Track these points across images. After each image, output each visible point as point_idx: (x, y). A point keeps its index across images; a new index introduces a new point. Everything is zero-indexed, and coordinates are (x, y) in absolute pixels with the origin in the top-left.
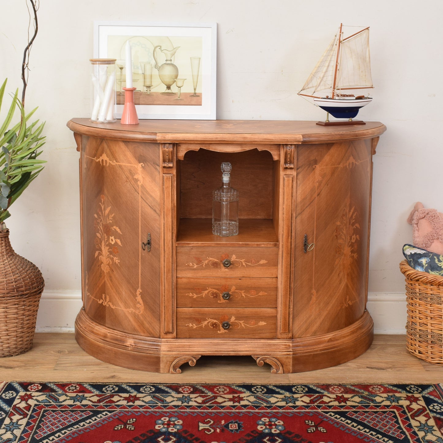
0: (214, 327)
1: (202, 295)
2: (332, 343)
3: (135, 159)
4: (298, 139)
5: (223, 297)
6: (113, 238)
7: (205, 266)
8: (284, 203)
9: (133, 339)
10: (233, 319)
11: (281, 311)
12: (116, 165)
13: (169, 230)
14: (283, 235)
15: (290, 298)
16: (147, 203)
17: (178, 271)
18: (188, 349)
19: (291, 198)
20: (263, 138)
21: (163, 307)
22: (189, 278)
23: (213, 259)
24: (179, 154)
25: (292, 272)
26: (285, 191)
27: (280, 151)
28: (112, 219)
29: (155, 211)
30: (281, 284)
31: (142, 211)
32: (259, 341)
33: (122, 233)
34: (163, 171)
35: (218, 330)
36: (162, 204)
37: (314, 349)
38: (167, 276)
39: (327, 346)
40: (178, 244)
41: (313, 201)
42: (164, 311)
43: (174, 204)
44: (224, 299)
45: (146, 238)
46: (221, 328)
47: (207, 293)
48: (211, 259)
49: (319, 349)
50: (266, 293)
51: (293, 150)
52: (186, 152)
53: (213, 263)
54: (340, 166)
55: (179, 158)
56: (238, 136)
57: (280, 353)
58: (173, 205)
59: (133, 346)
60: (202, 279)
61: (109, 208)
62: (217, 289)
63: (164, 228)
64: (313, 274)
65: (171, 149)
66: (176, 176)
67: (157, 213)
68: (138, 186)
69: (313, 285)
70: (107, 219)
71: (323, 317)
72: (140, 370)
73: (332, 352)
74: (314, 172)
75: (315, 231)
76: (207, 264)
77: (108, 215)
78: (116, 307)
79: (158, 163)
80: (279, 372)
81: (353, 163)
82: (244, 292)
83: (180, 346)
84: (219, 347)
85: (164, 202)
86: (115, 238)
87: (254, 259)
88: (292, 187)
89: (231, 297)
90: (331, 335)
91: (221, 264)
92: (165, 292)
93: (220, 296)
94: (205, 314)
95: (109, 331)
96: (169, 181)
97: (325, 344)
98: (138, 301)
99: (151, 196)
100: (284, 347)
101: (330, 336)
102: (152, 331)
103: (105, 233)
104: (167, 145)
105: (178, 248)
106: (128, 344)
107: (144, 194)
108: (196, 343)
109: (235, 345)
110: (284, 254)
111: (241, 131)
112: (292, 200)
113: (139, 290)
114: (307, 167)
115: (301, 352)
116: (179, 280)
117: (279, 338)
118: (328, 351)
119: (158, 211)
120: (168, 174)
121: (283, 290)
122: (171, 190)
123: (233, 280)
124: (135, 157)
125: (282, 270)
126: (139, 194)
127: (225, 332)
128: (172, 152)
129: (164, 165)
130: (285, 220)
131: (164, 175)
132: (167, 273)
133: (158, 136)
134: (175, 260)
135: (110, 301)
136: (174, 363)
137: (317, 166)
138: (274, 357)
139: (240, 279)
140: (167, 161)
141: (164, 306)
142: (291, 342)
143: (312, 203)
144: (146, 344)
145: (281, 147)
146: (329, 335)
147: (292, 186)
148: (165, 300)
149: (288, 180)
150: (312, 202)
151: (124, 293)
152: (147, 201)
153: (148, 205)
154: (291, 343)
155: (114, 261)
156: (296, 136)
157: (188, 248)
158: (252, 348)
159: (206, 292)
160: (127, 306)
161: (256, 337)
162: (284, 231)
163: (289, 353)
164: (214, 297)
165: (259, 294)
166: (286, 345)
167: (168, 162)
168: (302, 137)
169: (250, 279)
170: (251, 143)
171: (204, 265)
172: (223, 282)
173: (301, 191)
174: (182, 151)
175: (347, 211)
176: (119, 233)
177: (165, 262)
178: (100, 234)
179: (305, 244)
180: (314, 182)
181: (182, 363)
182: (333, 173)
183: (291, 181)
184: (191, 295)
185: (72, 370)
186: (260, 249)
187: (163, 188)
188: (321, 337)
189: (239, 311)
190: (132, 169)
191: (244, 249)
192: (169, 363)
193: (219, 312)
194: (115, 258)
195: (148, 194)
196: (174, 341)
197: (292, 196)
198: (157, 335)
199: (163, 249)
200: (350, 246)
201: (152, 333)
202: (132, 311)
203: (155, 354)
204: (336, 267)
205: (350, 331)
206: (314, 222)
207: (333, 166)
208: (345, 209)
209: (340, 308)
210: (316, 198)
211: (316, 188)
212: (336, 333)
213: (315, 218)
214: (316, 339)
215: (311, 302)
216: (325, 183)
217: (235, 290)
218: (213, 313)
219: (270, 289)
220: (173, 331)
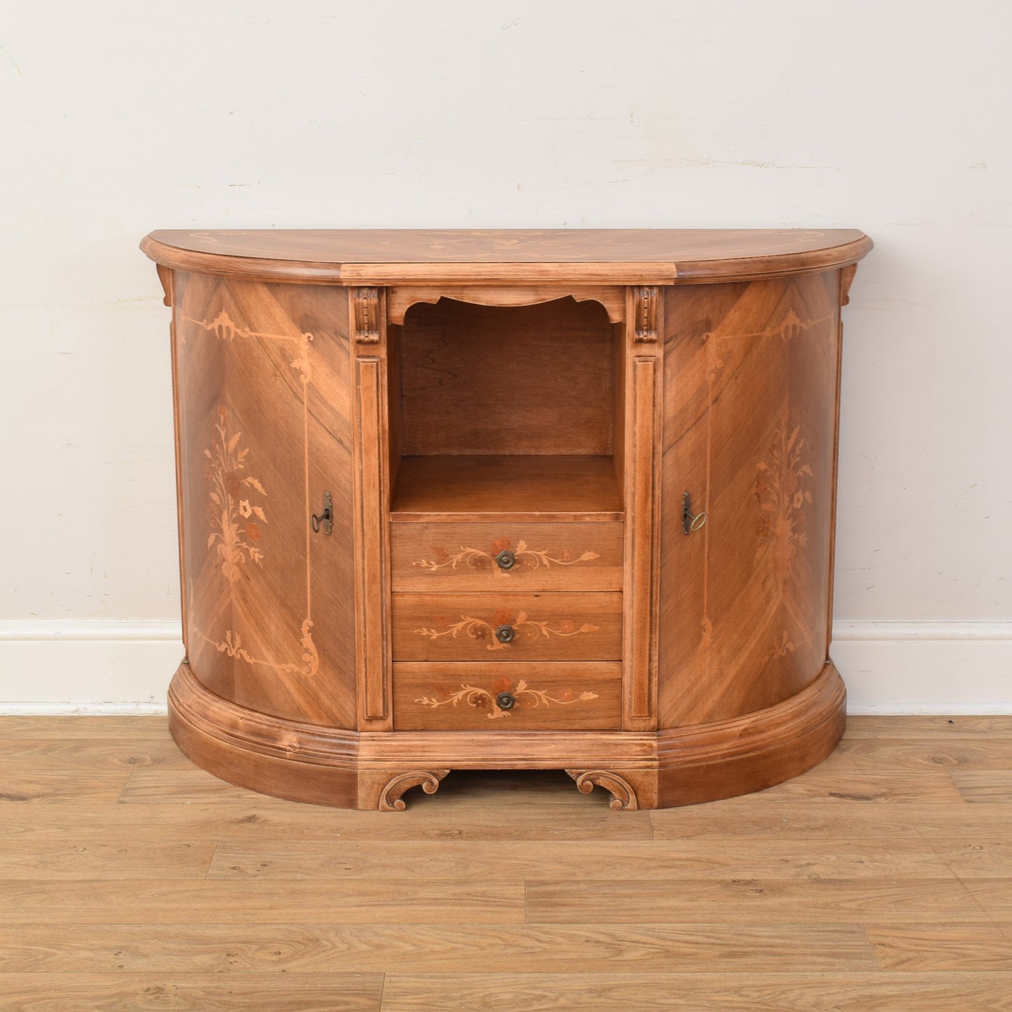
0: (478, 705)
1: (451, 633)
2: (750, 739)
3: (292, 324)
4: (666, 273)
5: (499, 636)
6: (246, 503)
7: (456, 566)
8: (635, 421)
9: (296, 733)
10: (522, 687)
11: (632, 667)
12: (251, 337)
13: (372, 486)
14: (634, 494)
15: (651, 639)
16: (321, 424)
17: (396, 580)
18: (420, 754)
19: (651, 408)
20: (585, 272)
21: (363, 660)
22: (420, 594)
23: (474, 550)
24: (392, 310)
25: (655, 579)
26: (638, 394)
27: (624, 303)
28: (243, 460)
29: (340, 442)
30: (632, 606)
31: (310, 443)
32: (581, 737)
33: (267, 492)
34: (358, 351)
35: (489, 712)
36: (356, 427)
37: (707, 753)
38: (370, 591)
39: (740, 746)
40: (394, 517)
41: (702, 415)
42: (364, 669)
43: (383, 427)
44: (502, 642)
45: (320, 504)
46: (495, 706)
47: (463, 628)
48: (469, 550)
49: (721, 753)
50: (597, 628)
51: (654, 299)
52: (409, 306)
53: (475, 559)
54: (764, 333)
55: (393, 319)
56: (528, 267)
57: (631, 764)
58: (381, 428)
59: (295, 748)
60: (450, 596)
61: (237, 437)
62: (485, 619)
63: (362, 481)
65: (375, 301)
66: (386, 362)
67: (345, 447)
68: (301, 386)
69: (705, 607)
70: (234, 461)
71: (727, 682)
72: (312, 803)
73: (749, 760)
74: (705, 350)
75: (708, 484)
76: (461, 562)
77: (236, 452)
78: (257, 661)
79: (345, 333)
80: (629, 806)
81: (794, 327)
82: (546, 625)
83: (401, 748)
84: (489, 750)
85: (361, 422)
86: (252, 505)
87: (569, 550)
88: (654, 385)
89: (517, 636)
90: (747, 721)
91: (493, 561)
92: (365, 627)
93: (491, 634)
94: (459, 675)
95: (242, 715)
96: (371, 373)
97: (731, 743)
98: (305, 646)
99: (331, 409)
100: (639, 748)
101: (745, 722)
102: (339, 716)
103: (230, 492)
104: (365, 291)
105: (393, 528)
106: (283, 744)
107: (314, 403)
108: (438, 741)
109: (527, 746)
110: (638, 539)
111: (536, 256)
112: (654, 414)
113: (308, 623)
114: (691, 336)
115: (677, 760)
116: (397, 599)
117: (628, 728)
118: (739, 757)
119: (347, 443)
120: (368, 357)
121: (635, 620)
122: (375, 395)
123: (521, 598)
124: (294, 321)
125: (633, 574)
126: (303, 403)
127: (504, 716)
128: (376, 307)
129: (358, 337)
130: (637, 459)
131: (358, 359)
132: (369, 582)
133: (345, 271)
134: (388, 555)
135: (244, 646)
136: (388, 787)
137: (712, 335)
138: (615, 773)
139: (536, 596)
140: (366, 328)
141: (365, 659)
142: (655, 738)
143: (700, 421)
144: (325, 743)
145: (628, 291)
146: (743, 722)
147: (654, 382)
148: (365, 645)
149: (645, 369)
150: (700, 417)
151: (273, 628)
152: (321, 420)
153: (323, 429)
154: (655, 740)
155: (250, 556)
156: (661, 267)
157: (418, 527)
158: (567, 752)
159: (460, 625)
160: (280, 657)
161: (575, 727)
162: (637, 486)
163: (650, 763)
164: (477, 638)
165: (581, 630)
166: (644, 745)
167: (368, 330)
168: (675, 270)
169: (560, 595)
170: (558, 284)
171: (454, 564)
172: (498, 603)
173: (674, 394)
174: (399, 304)
175: (783, 437)
176: (261, 493)
177: (366, 558)
178: (218, 494)
179: (686, 516)
180: (704, 372)
181: (407, 786)
182: (748, 351)
183: (651, 372)
184: (425, 632)
185: (160, 804)
186: (583, 526)
187: (358, 391)
188: (725, 726)
189: (535, 668)
190: (286, 347)
191: (546, 528)
192: (377, 786)
193: (490, 671)
194: (252, 550)
195: (325, 403)
196: (388, 738)
197: (654, 405)
198: (349, 722)
199: (359, 529)
200: (789, 518)
201: (338, 720)
202: (293, 669)
203: (345, 767)
204: (757, 565)
205: (791, 711)
206: (706, 463)
207: (749, 335)
208: (776, 433)
209: (766, 658)
210: (710, 409)
211: (710, 387)
212: (759, 716)
213: (708, 455)
214: (712, 731)
215: (701, 647)
216: (730, 374)
217: (526, 620)
218: (476, 674)
219: (605, 619)
220: (386, 714)
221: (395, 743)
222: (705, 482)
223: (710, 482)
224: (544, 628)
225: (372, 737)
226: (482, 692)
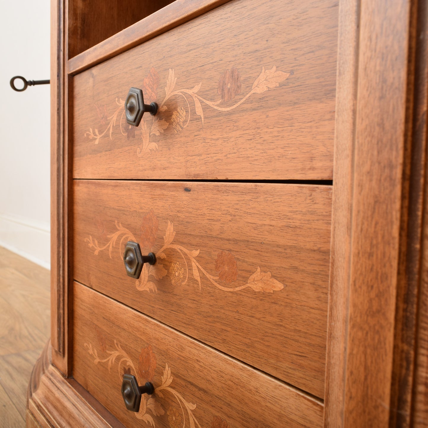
1: (108, 249)
10: (167, 379)
47: (117, 243)
62: (134, 231)
82: (199, 258)
123: (169, 193)
139: (187, 190)
159: (115, 238)
165: (248, 285)
172: (146, 202)
184: (91, 242)
217: (175, 242)
218: (126, 327)
219: (296, 264)
220: (61, 350)
221: (58, 394)
224: (195, 264)
225: (52, 374)
226: (130, 363)
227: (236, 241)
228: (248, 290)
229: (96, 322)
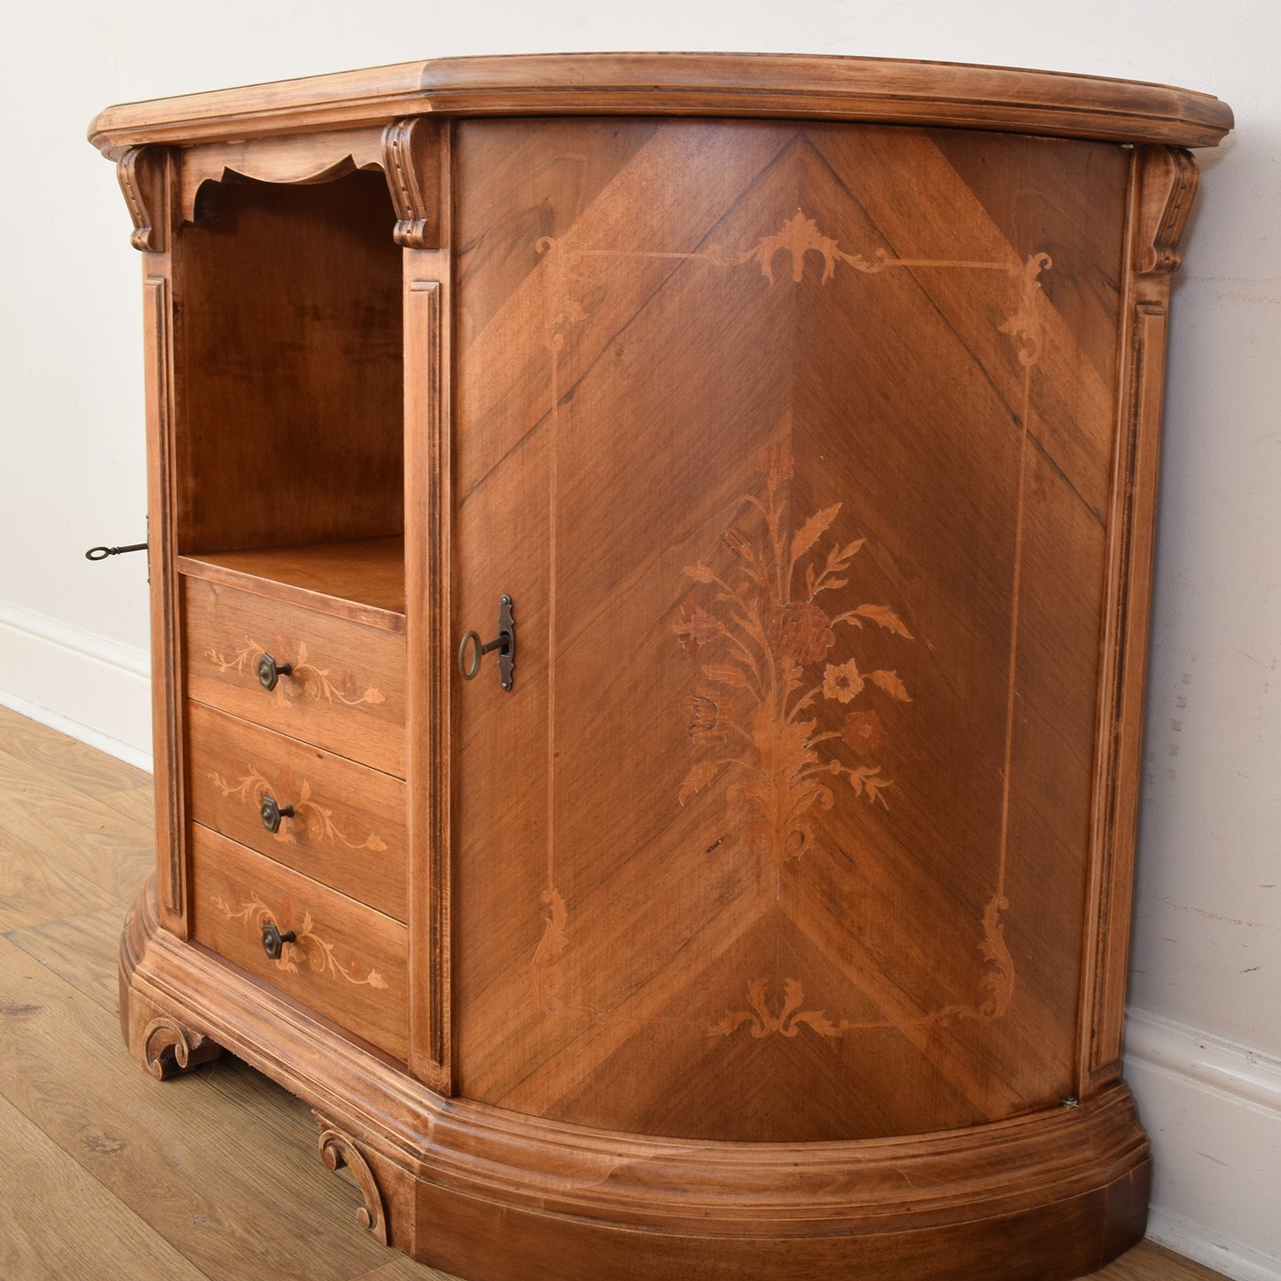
1: (240, 793)
2: (634, 1193)
11: (412, 946)
15: (436, 895)
18: (190, 992)
19: (427, 393)
25: (442, 769)
37: (518, 1185)
41: (537, 426)
47: (251, 787)
48: (253, 644)
50: (384, 846)
51: (407, 145)
54: (701, 255)
57: (387, 1144)
60: (238, 723)
62: (271, 780)
64: (551, 812)
69: (550, 863)
73: (618, 1241)
74: (541, 275)
75: (553, 587)
76: (247, 665)
80: (377, 1231)
81: (813, 254)
82: (331, 818)
84: (253, 1023)
87: (351, 678)
90: (646, 1152)
94: (249, 874)
97: (586, 1185)
100: (410, 1120)
101: (641, 1151)
110: (413, 676)
114: (509, 241)
115: (453, 1173)
117: (415, 1069)
118: (589, 1223)
127: (289, 971)
134: (178, 630)
136: (147, 1033)
137: (558, 244)
138: (363, 1154)
139: (319, 756)
142: (441, 1109)
143: (532, 439)
146: (633, 1150)
150: (532, 433)
154: (437, 1113)
159: (248, 781)
163: (410, 1158)
165: (366, 844)
166: (419, 1116)
169: (344, 764)
172: (283, 755)
175: (774, 520)
179: (505, 648)
180: (540, 327)
181: (164, 1040)
183: (426, 312)
184: (217, 780)
188: (585, 1143)
191: (326, 624)
192: (143, 1025)
197: (433, 389)
204: (687, 805)
205: (790, 1169)
206: (548, 539)
207: (658, 255)
208: (749, 503)
209: (725, 1028)
210: (555, 414)
211: (555, 362)
212: (682, 1151)
213: (552, 520)
214: (549, 1142)
215: (541, 949)
216: (604, 341)
217: (310, 800)
218: (264, 877)
219: (394, 833)
220: (178, 907)
221: (176, 961)
222: (546, 581)
223: (557, 582)
224: (328, 822)
225: (163, 939)
226: (270, 914)
227: (357, 809)
228: (366, 848)
229: (227, 872)
